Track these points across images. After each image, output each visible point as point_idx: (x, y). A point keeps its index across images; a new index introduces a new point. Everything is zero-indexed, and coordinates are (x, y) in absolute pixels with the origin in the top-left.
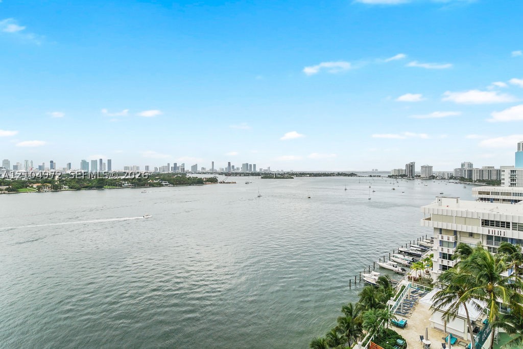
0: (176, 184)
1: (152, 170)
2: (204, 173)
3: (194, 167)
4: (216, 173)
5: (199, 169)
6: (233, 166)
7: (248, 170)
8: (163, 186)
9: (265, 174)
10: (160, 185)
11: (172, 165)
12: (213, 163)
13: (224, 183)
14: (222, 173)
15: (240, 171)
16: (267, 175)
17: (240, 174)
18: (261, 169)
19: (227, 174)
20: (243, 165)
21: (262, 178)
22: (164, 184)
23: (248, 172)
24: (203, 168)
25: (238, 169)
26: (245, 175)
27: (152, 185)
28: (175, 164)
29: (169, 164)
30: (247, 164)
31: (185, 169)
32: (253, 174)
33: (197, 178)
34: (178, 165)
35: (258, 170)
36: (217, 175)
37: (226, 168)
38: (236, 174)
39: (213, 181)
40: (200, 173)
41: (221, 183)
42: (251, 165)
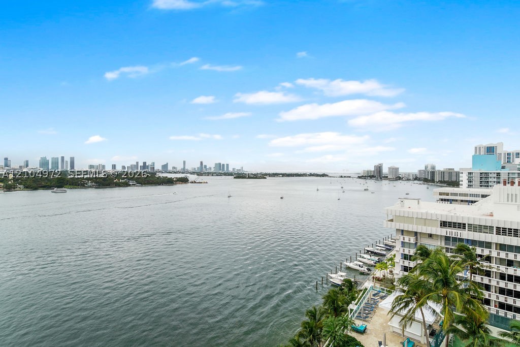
0: (145, 184)
1: (119, 169)
2: (175, 173)
3: (165, 167)
4: (188, 172)
5: (170, 168)
6: (205, 166)
7: (220, 170)
8: (129, 185)
9: (238, 174)
10: (127, 185)
11: (141, 164)
12: (184, 162)
13: (195, 182)
14: (193, 172)
15: (213, 170)
16: (240, 176)
17: (212, 174)
18: (233, 169)
19: (199, 174)
20: (216, 164)
21: (235, 178)
22: (131, 183)
23: (221, 172)
24: (174, 168)
25: (210, 168)
26: (217, 175)
27: (118, 185)
28: (145, 163)
29: (137, 163)
30: (220, 164)
31: (155, 169)
32: (225, 174)
33: (167, 177)
34: (147, 164)
35: (231, 170)
36: (188, 175)
37: (198, 168)
38: (208, 174)
39: (184, 181)
40: (171, 173)
41: (192, 183)
42: (223, 165)
